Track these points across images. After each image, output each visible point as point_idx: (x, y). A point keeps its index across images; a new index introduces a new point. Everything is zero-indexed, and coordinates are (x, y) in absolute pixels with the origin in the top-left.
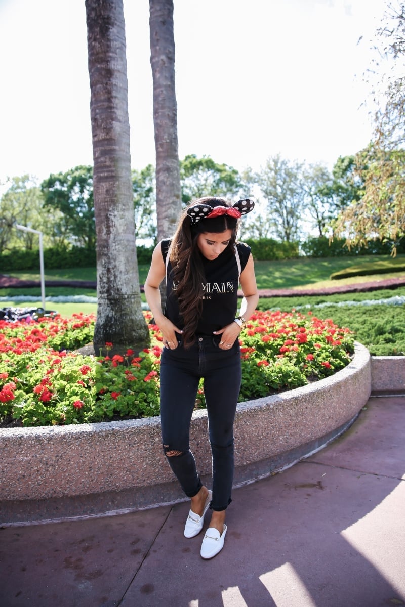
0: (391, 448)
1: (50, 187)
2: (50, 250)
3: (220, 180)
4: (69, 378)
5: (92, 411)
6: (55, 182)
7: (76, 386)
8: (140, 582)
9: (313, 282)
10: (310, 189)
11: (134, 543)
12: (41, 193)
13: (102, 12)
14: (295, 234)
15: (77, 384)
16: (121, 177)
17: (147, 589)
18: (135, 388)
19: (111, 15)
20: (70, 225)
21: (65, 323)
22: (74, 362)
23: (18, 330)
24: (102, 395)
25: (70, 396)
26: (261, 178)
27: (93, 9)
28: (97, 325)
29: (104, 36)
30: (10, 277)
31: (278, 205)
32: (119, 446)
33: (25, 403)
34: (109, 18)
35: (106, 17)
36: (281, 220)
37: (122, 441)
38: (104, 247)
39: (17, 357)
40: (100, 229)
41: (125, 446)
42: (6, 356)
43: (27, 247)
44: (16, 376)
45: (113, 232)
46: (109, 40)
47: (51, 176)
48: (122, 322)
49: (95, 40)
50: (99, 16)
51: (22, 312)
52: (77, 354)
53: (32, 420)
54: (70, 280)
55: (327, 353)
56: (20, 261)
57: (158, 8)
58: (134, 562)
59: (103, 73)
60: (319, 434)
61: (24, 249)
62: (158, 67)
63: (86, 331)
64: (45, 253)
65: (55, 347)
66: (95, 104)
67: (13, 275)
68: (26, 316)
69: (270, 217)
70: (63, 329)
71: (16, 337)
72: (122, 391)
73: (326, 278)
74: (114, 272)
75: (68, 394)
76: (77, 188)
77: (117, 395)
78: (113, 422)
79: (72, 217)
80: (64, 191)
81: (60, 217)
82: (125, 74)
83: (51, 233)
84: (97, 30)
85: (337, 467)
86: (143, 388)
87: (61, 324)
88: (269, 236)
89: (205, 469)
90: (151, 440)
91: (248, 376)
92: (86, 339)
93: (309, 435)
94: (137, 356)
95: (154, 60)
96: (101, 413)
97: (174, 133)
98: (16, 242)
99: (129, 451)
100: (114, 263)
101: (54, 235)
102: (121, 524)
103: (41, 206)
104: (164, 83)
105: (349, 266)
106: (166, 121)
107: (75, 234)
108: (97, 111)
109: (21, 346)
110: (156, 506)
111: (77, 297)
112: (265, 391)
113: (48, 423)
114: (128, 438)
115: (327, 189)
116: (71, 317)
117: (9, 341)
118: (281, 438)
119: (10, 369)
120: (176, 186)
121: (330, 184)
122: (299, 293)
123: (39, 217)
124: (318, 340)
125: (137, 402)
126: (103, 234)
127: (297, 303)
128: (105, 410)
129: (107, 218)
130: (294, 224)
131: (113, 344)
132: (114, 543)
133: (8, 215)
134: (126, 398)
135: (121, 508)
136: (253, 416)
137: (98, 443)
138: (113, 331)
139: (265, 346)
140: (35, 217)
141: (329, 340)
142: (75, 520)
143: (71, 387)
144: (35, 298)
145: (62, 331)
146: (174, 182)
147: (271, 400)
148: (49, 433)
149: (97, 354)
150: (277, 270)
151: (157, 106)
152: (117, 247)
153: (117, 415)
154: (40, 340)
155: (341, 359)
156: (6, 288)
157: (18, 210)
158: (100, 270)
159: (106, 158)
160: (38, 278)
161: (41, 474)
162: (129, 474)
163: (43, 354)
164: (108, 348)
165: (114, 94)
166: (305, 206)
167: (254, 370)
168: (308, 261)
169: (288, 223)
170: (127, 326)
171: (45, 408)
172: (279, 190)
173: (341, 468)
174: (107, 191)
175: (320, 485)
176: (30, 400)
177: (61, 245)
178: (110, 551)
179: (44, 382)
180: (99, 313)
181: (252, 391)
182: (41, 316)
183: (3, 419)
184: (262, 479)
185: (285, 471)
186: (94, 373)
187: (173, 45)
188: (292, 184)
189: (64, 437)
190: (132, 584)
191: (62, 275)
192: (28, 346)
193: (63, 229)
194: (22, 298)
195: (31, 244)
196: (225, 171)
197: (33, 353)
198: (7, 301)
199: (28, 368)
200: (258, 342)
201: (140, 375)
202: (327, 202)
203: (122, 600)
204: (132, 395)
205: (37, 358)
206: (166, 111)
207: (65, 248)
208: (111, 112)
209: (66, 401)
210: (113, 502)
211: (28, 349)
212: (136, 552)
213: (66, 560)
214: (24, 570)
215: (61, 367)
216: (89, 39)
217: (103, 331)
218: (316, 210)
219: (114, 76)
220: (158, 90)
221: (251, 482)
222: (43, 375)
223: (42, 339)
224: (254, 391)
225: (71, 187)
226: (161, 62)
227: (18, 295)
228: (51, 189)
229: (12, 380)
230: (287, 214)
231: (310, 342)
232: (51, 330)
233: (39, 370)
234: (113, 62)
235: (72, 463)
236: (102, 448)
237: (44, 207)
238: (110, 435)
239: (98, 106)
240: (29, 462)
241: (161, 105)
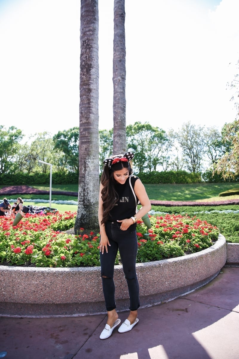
0: (231, 294)
1: (58, 138)
2: (56, 173)
3: (155, 136)
4: (60, 245)
5: (70, 261)
6: (61, 135)
7: (63, 249)
8: (86, 347)
9: (209, 197)
10: (208, 142)
11: (85, 330)
12: (53, 142)
13: (88, 62)
14: (199, 169)
15: (63, 248)
16: (93, 142)
17: (89, 351)
18: (92, 251)
19: (92, 63)
20: (68, 160)
21: (61, 216)
22: (63, 237)
23: (36, 218)
24: (76, 254)
25: (60, 254)
26: (179, 135)
27: (84, 61)
28: (77, 218)
29: (88, 73)
30: (33, 188)
31: (188, 151)
32: (81, 280)
33: (38, 256)
34: (91, 65)
35: (90, 64)
36: (190, 160)
37: (83, 277)
38: (83, 177)
39: (35, 233)
40: (81, 168)
41: (84, 280)
42: (30, 232)
43: (43, 171)
44: (34, 242)
45: (88, 170)
46: (90, 75)
47: (59, 132)
48: (90, 217)
49: (83, 75)
50: (86, 64)
51: (38, 208)
52: (64, 233)
53: (40, 264)
54: (66, 191)
55: (199, 239)
56: (39, 179)
57: (118, 54)
58: (84, 339)
59: (87, 90)
60: (189, 283)
61: (41, 172)
62: (117, 83)
63: (71, 221)
64: (53, 175)
65: (55, 229)
66: (82, 105)
67: (35, 187)
68: (40, 211)
69: (184, 158)
70: (59, 219)
71: (35, 222)
72: (86, 253)
73: (217, 195)
74: (87, 191)
75: (59, 252)
76: (73, 139)
77: (83, 255)
78: (79, 268)
79: (69, 155)
80: (66, 141)
81: (63, 155)
82: (98, 91)
83: (57, 164)
84: (85, 70)
85: (198, 302)
86: (96, 252)
87: (58, 217)
88: (183, 170)
89: (124, 296)
90: (97, 278)
91: (152, 249)
92: (71, 225)
93: (183, 283)
94: (96, 236)
95: (115, 79)
96: (74, 263)
97: (124, 116)
98: (37, 168)
99: (86, 283)
100: (87, 186)
101: (59, 165)
102: (80, 321)
103: (53, 149)
104: (119, 91)
105: (231, 189)
106: (120, 110)
107: (70, 165)
108: (83, 109)
109: (37, 227)
110: (99, 313)
111: (69, 201)
112: (160, 257)
113: (48, 266)
114: (86, 276)
115: (218, 142)
116: (64, 213)
117: (31, 224)
118: (167, 283)
119: (31, 238)
120: (124, 144)
121: (219, 139)
122: (199, 204)
123: (51, 155)
124: (195, 232)
125: (92, 259)
126: (83, 171)
127: (197, 210)
128: (76, 261)
129: (85, 163)
130: (198, 162)
131: (84, 229)
132: (75, 329)
133: (34, 153)
134: (87, 257)
135: (81, 313)
136: (151, 270)
137: (71, 277)
138: (85, 222)
139: (165, 234)
140: (49, 155)
141: (202, 232)
142: (58, 317)
143: (61, 249)
144: (46, 201)
145: (59, 220)
146: (123, 142)
147: (162, 262)
148: (48, 270)
149: (76, 234)
150: (187, 190)
151: (115, 103)
152: (89, 178)
153: (82, 265)
154: (47, 225)
155: (207, 243)
156: (30, 194)
157: (40, 150)
158: (80, 190)
159: (86, 132)
160: (48, 189)
161: (43, 291)
162: (86, 295)
163: (48, 232)
164: (81, 231)
165: (91, 100)
166: (205, 152)
167: (156, 246)
168: (206, 184)
169: (194, 161)
170: (92, 219)
171: (47, 259)
172: (189, 142)
173: (200, 302)
174: (86, 149)
175: (186, 310)
176: (40, 254)
177: (62, 171)
178: (73, 332)
179: (48, 246)
180: (78, 212)
181: (153, 257)
182: (48, 212)
183: (26, 263)
184: (156, 305)
185: (169, 302)
186: (72, 243)
187: (125, 72)
188: (197, 139)
189: (55, 273)
190: (82, 348)
191: (61, 188)
192: (41, 227)
193: (64, 162)
194: (39, 200)
195: (46, 170)
196: (158, 131)
197: (43, 231)
198: (30, 202)
199: (40, 238)
200: (162, 231)
201: (96, 245)
202: (218, 150)
203: (76, 354)
204: (90, 255)
205: (45, 234)
206: (120, 105)
207: (64, 173)
208: (90, 109)
209: (57, 256)
210: (77, 309)
211: (41, 229)
212: (86, 334)
213: (51, 335)
214: (31, 337)
215: (56, 239)
216: (81, 74)
217: (80, 221)
218: (212, 155)
219: (92, 92)
220: (116, 94)
221: (150, 306)
222: (47, 242)
223: (48, 224)
224: (154, 257)
225: (70, 139)
226: (118, 80)
227: (36, 199)
228: (59, 140)
229: (32, 244)
230: (194, 157)
231: (190, 233)
232: (53, 220)
233: (45, 240)
234: (92, 85)
235: (58, 286)
236: (73, 280)
237: (54, 150)
238: (77, 274)
239: (83, 106)
240: (37, 284)
241: (117, 102)
